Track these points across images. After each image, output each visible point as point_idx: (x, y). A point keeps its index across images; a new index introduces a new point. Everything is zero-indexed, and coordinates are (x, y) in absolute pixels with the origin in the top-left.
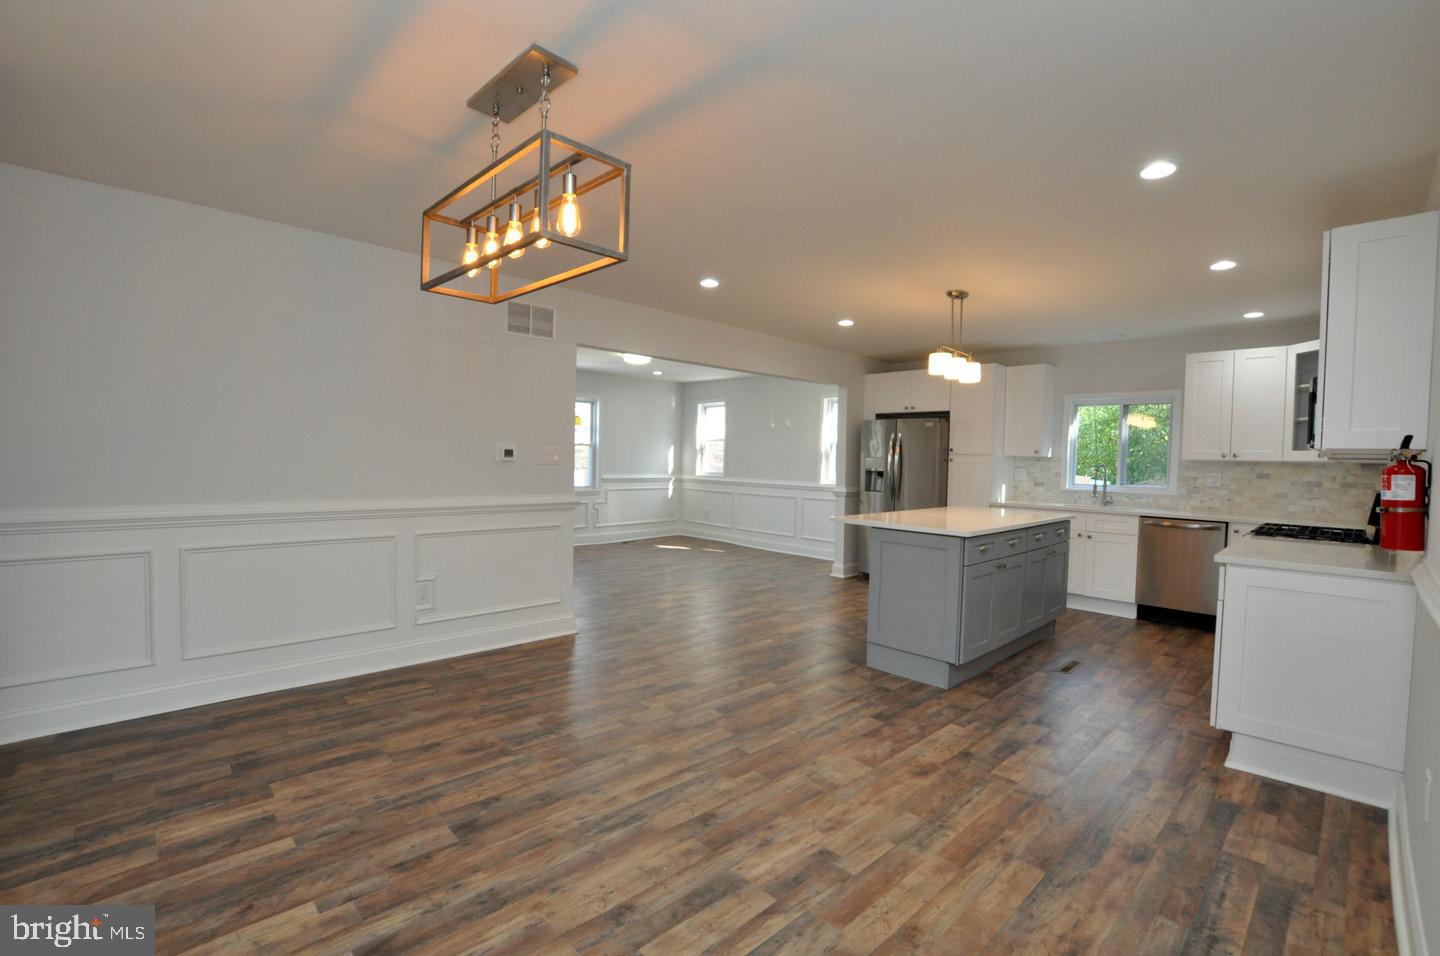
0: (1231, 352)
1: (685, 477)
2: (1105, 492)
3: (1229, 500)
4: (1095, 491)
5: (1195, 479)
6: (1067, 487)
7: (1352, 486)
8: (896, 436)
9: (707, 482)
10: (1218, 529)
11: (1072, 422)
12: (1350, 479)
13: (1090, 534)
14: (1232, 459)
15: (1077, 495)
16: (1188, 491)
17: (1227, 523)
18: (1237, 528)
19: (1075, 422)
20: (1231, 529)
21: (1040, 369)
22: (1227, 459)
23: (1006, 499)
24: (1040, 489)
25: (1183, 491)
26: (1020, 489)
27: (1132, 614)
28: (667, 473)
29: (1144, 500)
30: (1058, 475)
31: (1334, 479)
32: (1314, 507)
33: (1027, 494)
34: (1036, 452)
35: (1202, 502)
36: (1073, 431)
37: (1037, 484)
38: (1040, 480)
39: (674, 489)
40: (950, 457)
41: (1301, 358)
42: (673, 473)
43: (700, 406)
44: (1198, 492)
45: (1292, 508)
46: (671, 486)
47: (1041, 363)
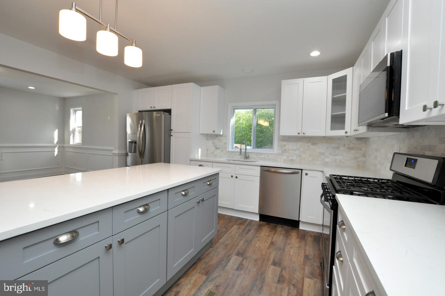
0: (302, 79)
1: (66, 145)
2: (246, 152)
3: (300, 156)
4: (241, 152)
5: (285, 145)
6: (230, 150)
7: (352, 149)
8: (142, 122)
9: (75, 147)
10: (297, 173)
11: (232, 118)
12: (351, 146)
13: (237, 176)
14: (303, 135)
15: (234, 154)
16: (282, 152)
17: (302, 170)
18: (306, 172)
19: (233, 118)
20: (304, 172)
21: (216, 88)
22: (300, 135)
23: (201, 156)
24: (218, 151)
25: (280, 152)
26: (209, 150)
27: (257, 218)
28: (54, 143)
29: (263, 156)
30: (226, 143)
31: (345, 145)
32: (336, 160)
33: (212, 153)
34: (214, 131)
35: (288, 157)
36: (233, 121)
37: (217, 148)
38: (218, 146)
39: (58, 151)
40: (171, 134)
41: (335, 81)
42: (58, 143)
43: (72, 111)
44: (286, 152)
45: (327, 160)
46: (56, 150)
47: (216, 85)
